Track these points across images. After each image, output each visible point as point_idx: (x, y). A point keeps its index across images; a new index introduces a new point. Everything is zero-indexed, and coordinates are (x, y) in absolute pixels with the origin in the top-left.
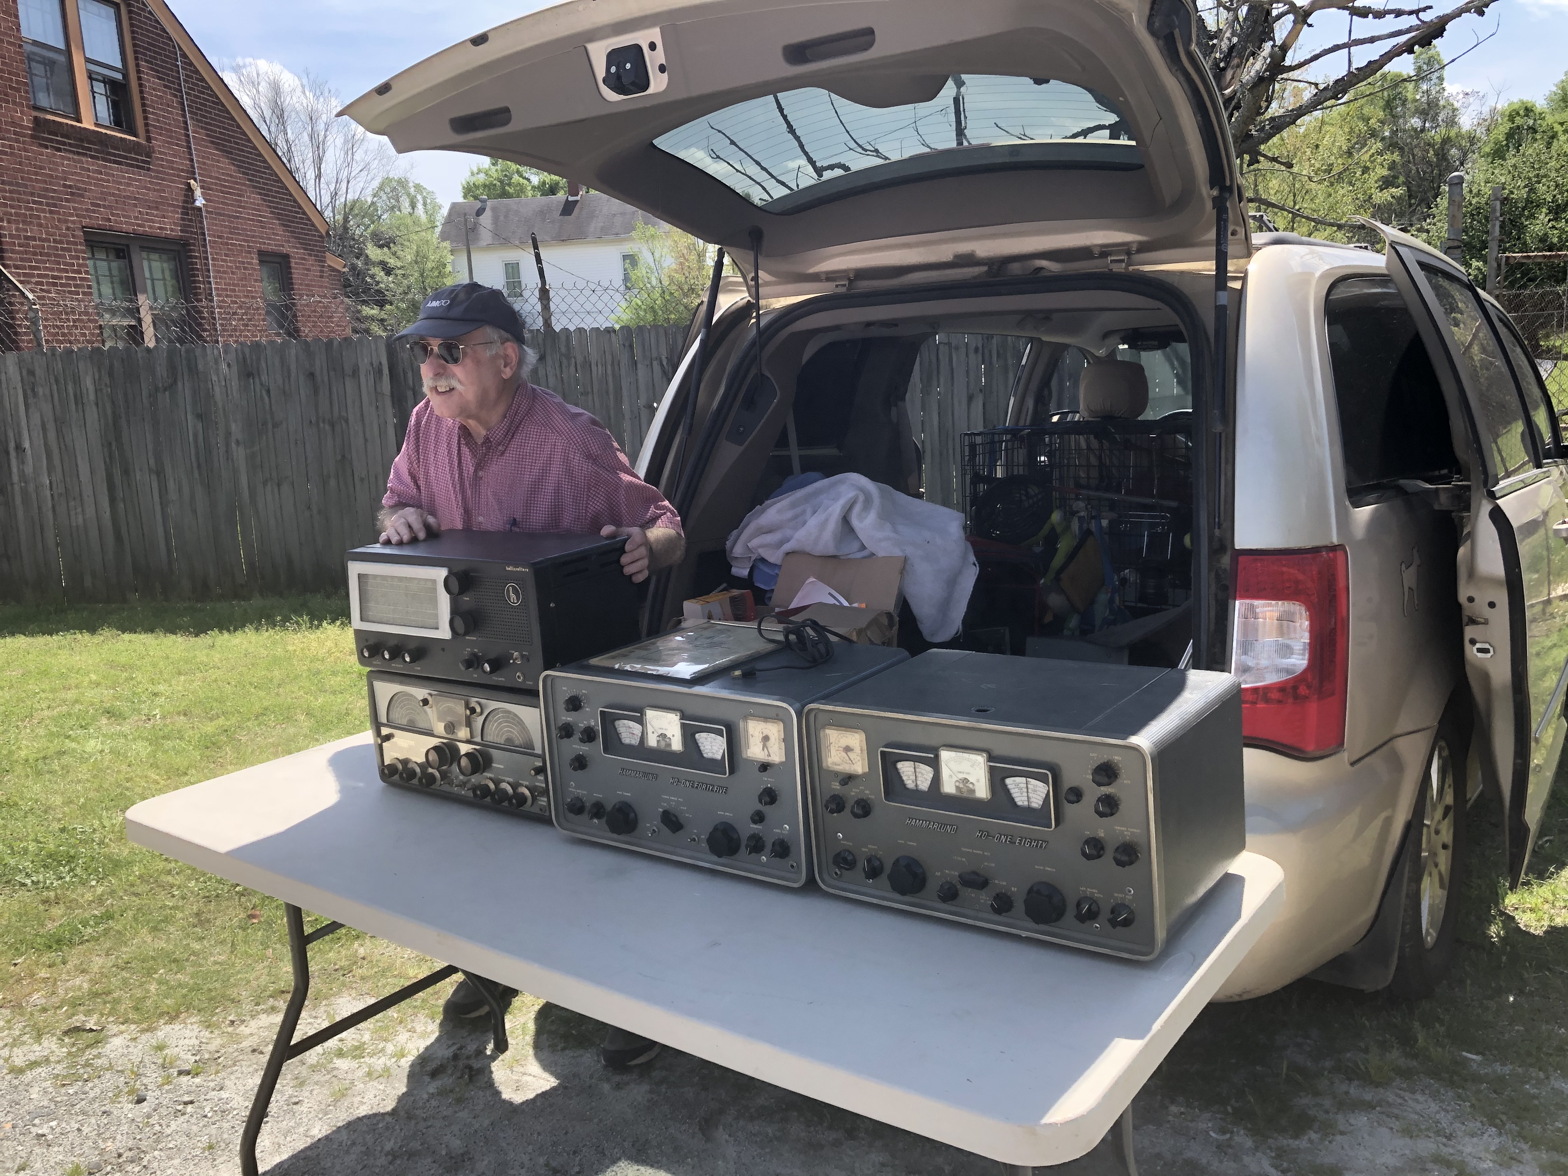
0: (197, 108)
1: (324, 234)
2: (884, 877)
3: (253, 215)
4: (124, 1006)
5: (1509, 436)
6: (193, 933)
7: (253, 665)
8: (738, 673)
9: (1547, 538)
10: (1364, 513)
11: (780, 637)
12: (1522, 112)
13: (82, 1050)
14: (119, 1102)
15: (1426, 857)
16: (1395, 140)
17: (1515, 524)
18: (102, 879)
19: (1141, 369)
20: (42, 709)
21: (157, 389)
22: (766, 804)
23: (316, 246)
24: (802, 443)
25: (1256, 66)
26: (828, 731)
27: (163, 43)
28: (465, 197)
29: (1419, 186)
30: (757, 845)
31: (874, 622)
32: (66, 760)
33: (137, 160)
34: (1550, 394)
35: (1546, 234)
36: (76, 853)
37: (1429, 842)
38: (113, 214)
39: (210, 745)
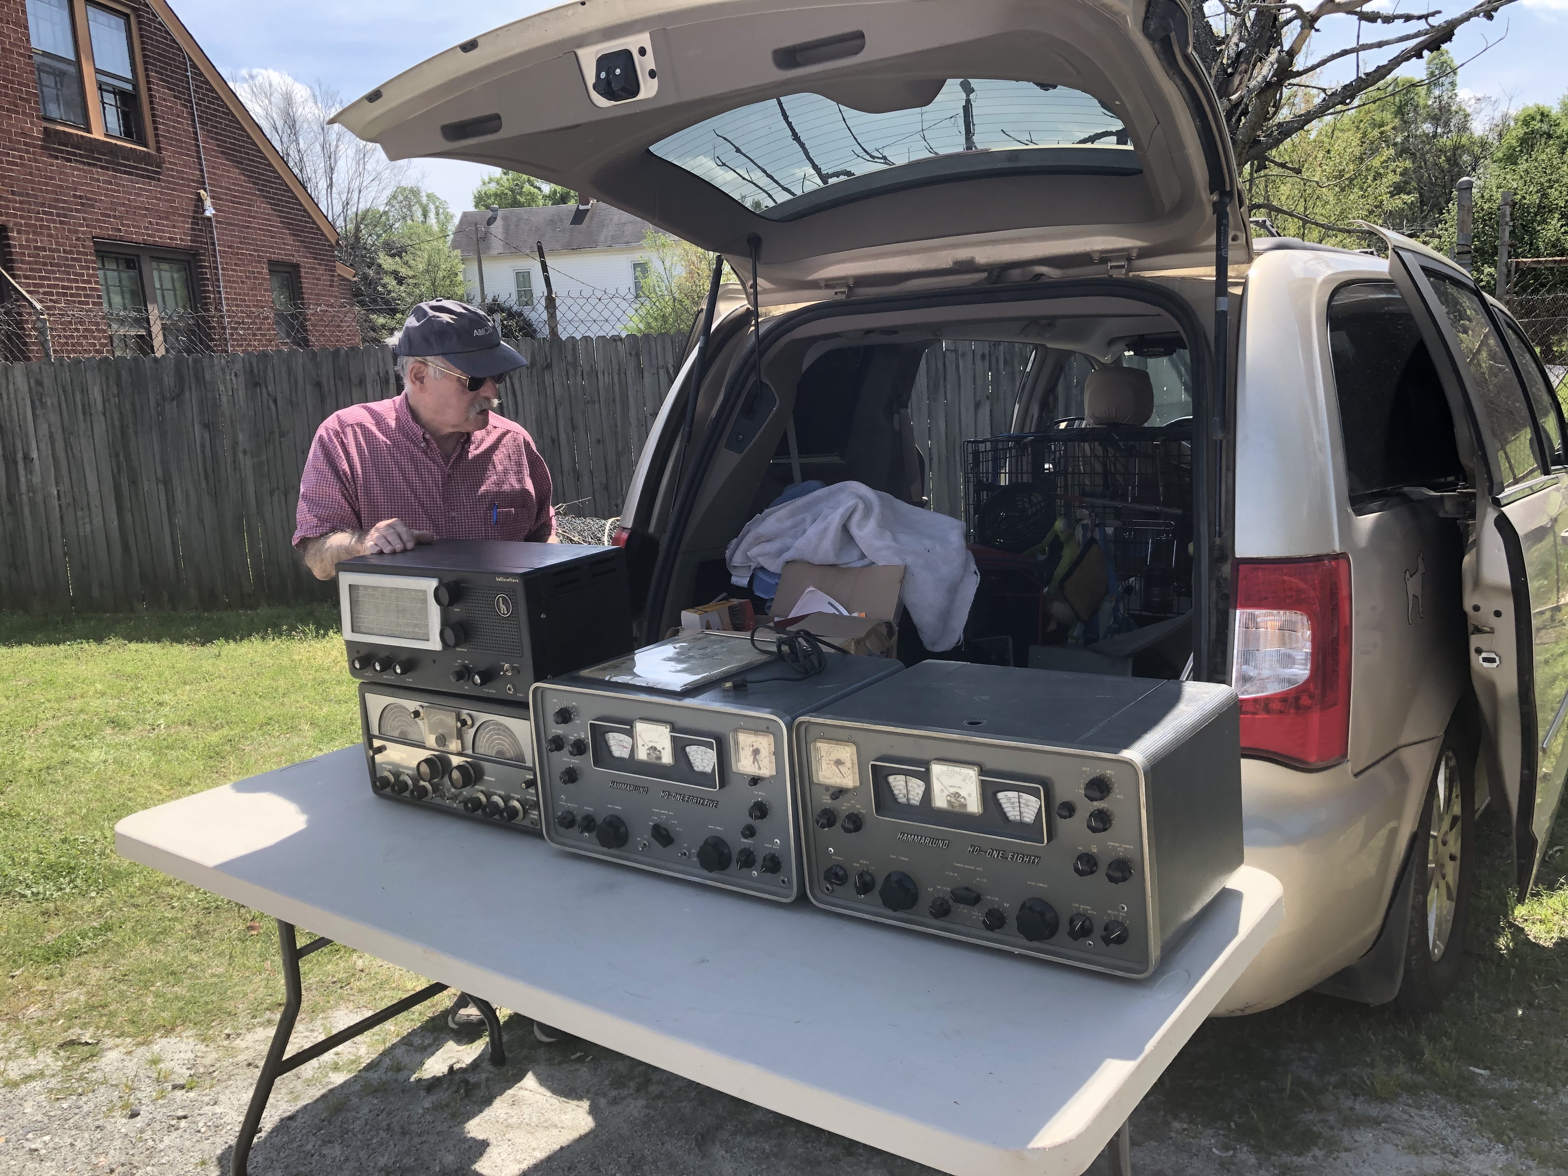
0: (207, 119)
1: (334, 243)
2: (876, 892)
3: (263, 224)
4: (120, 1019)
5: (1518, 442)
6: (192, 945)
7: (258, 674)
8: (728, 685)
9: (1555, 545)
10: (1367, 521)
11: (774, 649)
12: (1538, 117)
13: (78, 1064)
14: (113, 1117)
15: (1433, 869)
16: (1407, 146)
17: (1521, 531)
18: (102, 890)
19: (1146, 376)
20: (47, 719)
21: (164, 399)
22: (757, 818)
23: (326, 255)
24: (802, 452)
25: (1265, 71)
26: (819, 745)
27: (174, 54)
28: (476, 206)
29: (1431, 191)
30: (747, 859)
31: (873, 632)
32: (69, 769)
33: (147, 171)
34: (1561, 400)
35: (1558, 240)
36: (76, 863)
37: (1436, 852)
38: (123, 225)
39: (214, 755)
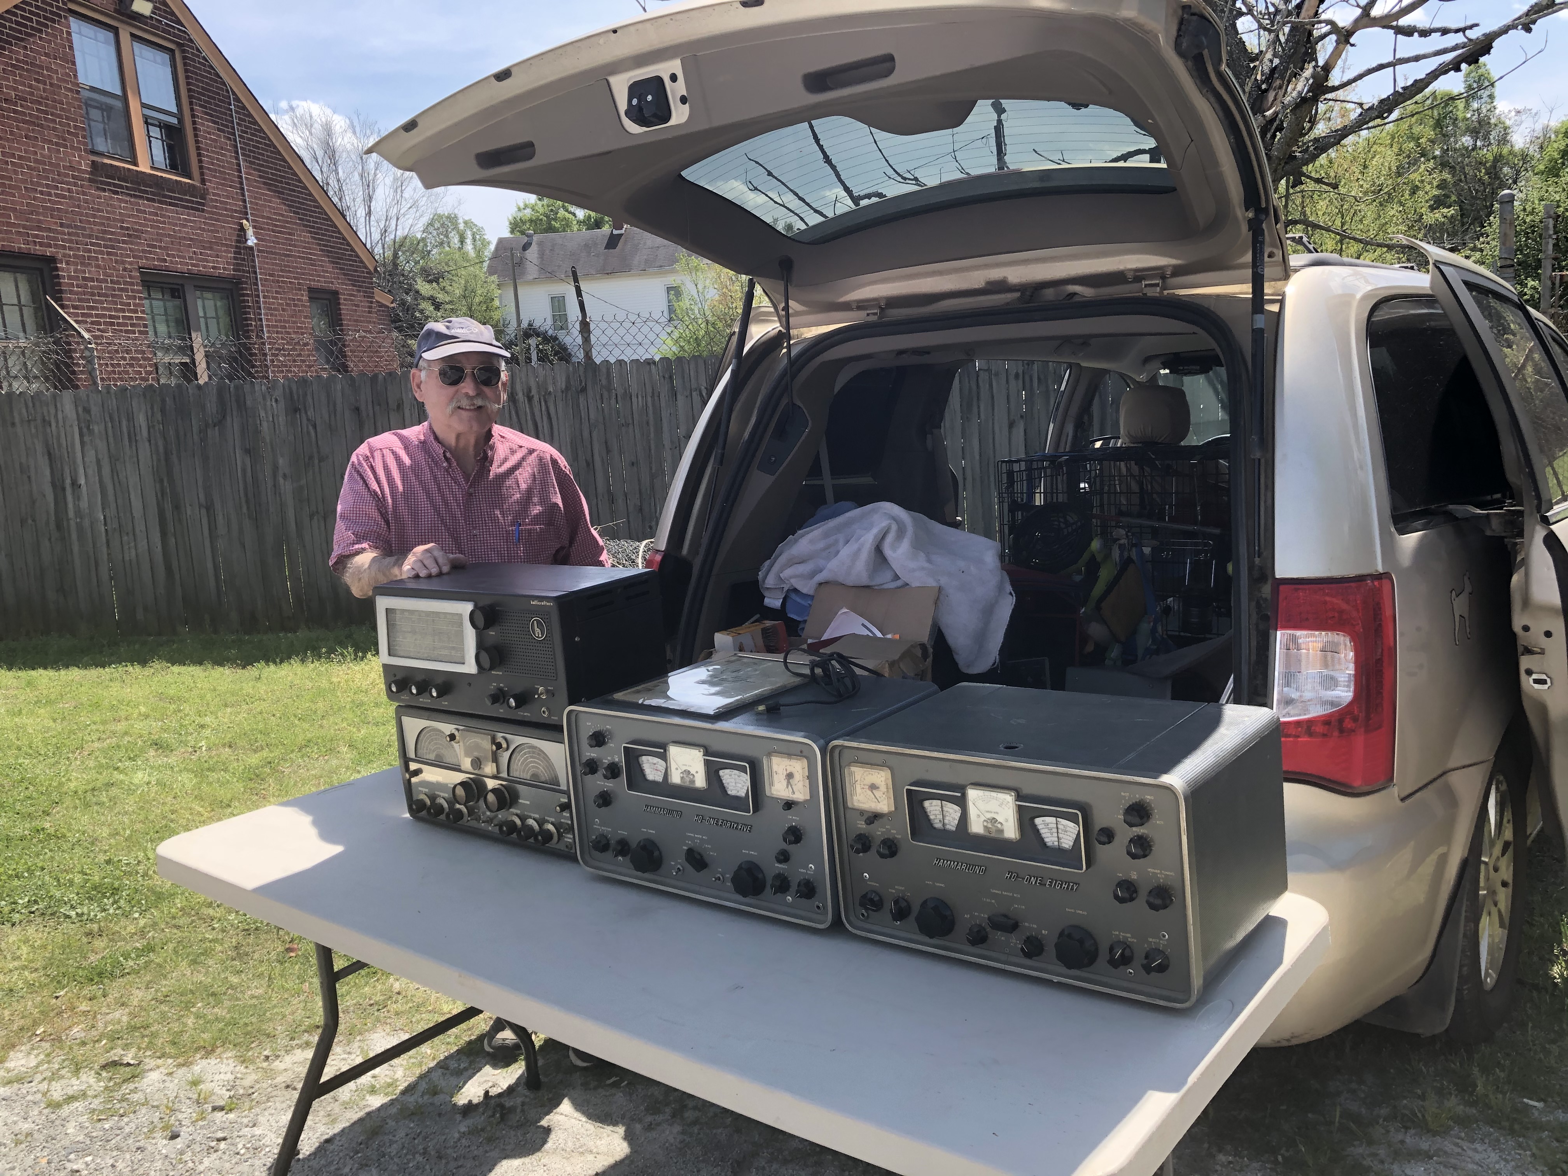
0: (250, 151)
1: (372, 270)
2: (912, 918)
3: (304, 252)
4: (161, 1040)
6: (232, 967)
7: (298, 696)
8: (761, 708)
10: (1411, 540)
11: (807, 671)
13: (119, 1085)
14: (154, 1138)
15: (1484, 895)
16: (1446, 158)
18: (145, 911)
19: (1182, 394)
20: (93, 741)
21: (207, 425)
22: (791, 843)
23: (364, 282)
24: (835, 472)
25: (1300, 86)
26: (853, 769)
27: (217, 88)
28: (512, 232)
29: (1472, 205)
30: (782, 885)
31: (907, 654)
32: (114, 791)
33: (192, 202)
36: (120, 885)
37: (1487, 879)
38: (168, 255)
39: (254, 777)
